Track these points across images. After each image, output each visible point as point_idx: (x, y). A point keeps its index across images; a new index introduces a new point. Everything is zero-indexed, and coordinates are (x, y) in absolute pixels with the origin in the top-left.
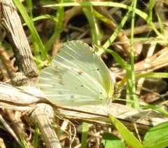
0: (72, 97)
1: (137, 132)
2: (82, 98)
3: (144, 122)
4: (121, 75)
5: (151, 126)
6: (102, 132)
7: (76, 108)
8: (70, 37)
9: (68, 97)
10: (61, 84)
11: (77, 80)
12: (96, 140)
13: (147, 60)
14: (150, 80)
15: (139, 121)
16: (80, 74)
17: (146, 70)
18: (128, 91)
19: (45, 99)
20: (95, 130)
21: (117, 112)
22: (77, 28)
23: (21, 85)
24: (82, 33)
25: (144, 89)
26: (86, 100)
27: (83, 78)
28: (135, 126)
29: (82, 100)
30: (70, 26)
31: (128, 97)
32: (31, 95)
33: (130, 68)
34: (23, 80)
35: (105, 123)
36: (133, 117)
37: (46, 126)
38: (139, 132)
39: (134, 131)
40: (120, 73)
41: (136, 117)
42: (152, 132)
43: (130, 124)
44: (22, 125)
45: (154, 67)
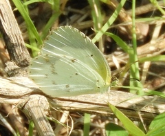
0: (67, 86)
1: (142, 121)
2: (78, 87)
3: (149, 109)
4: (125, 60)
5: (157, 114)
6: (107, 122)
7: (73, 98)
8: (70, 20)
9: (63, 87)
10: (54, 73)
11: (71, 68)
12: (101, 131)
13: (152, 42)
14: (158, 64)
15: (144, 109)
16: (73, 61)
17: (152, 52)
18: (131, 77)
19: (38, 90)
20: (100, 121)
21: (119, 100)
22: (78, 11)
23: (12, 75)
24: (82, 15)
25: (151, 73)
26: (82, 89)
27: (78, 65)
28: (140, 114)
29: (79, 89)
30: (69, 8)
31: (131, 83)
32: (24, 86)
33: (132, 52)
34: (15, 70)
35: (106, 113)
36: (137, 105)
37: (40, 119)
38: (144, 121)
39: (139, 120)
40: (124, 58)
41: (140, 105)
42: (157, 121)
43: (134, 113)
44: (20, 119)
45: (160, 50)
